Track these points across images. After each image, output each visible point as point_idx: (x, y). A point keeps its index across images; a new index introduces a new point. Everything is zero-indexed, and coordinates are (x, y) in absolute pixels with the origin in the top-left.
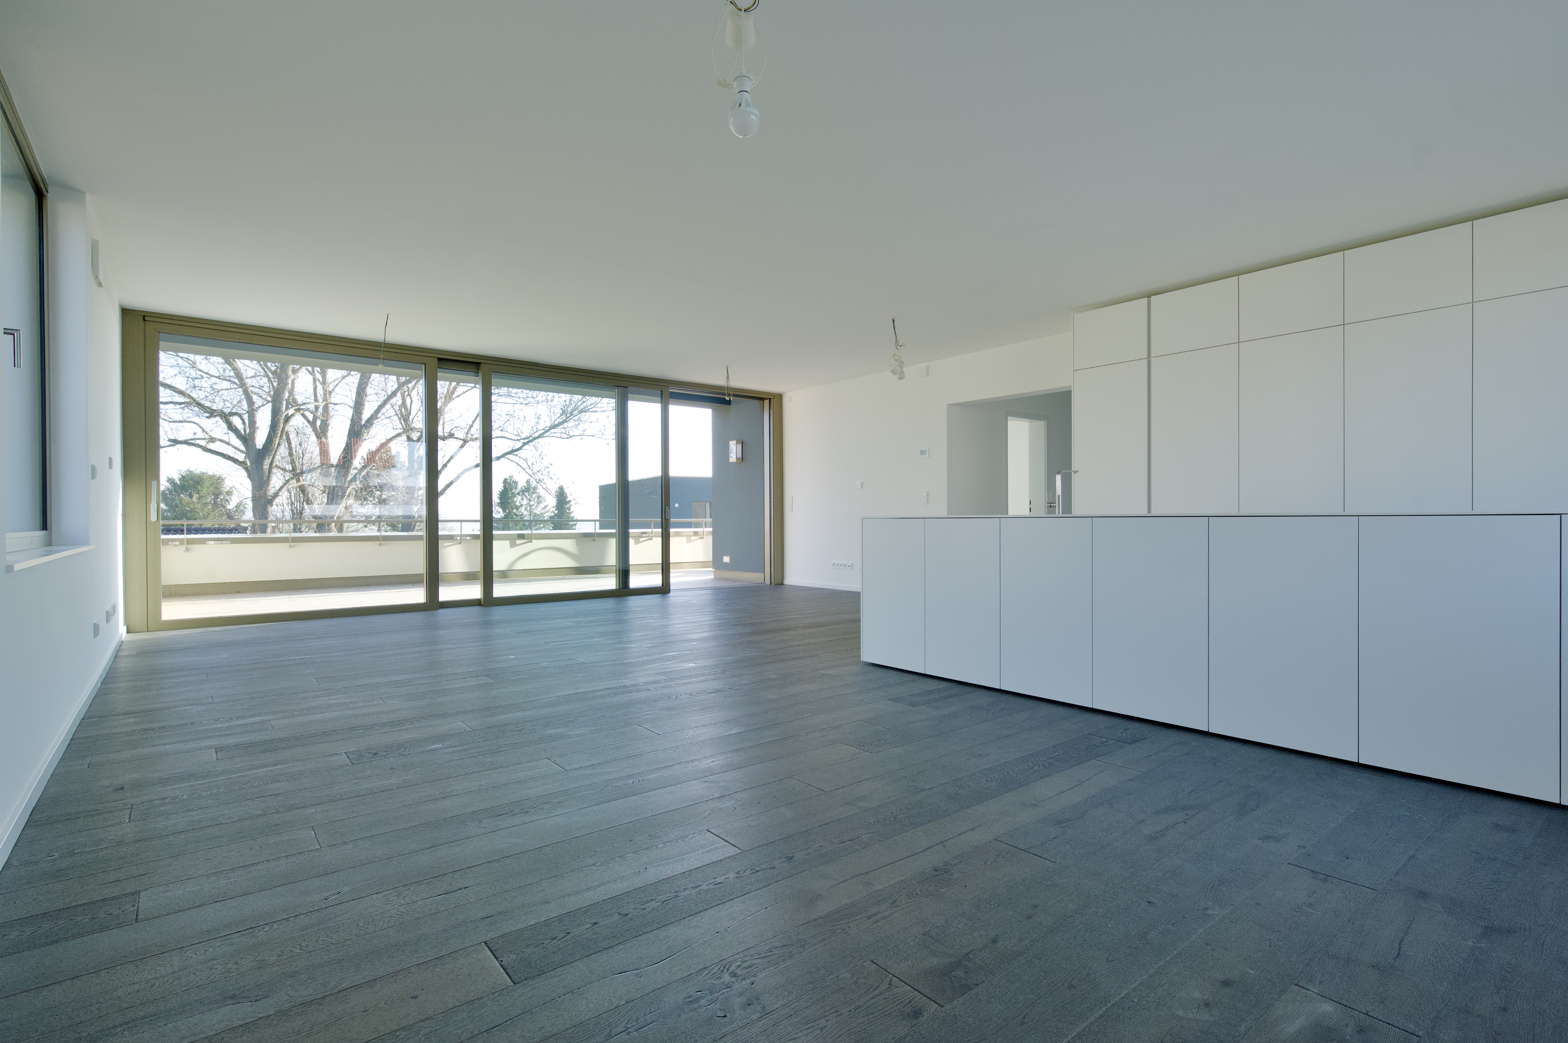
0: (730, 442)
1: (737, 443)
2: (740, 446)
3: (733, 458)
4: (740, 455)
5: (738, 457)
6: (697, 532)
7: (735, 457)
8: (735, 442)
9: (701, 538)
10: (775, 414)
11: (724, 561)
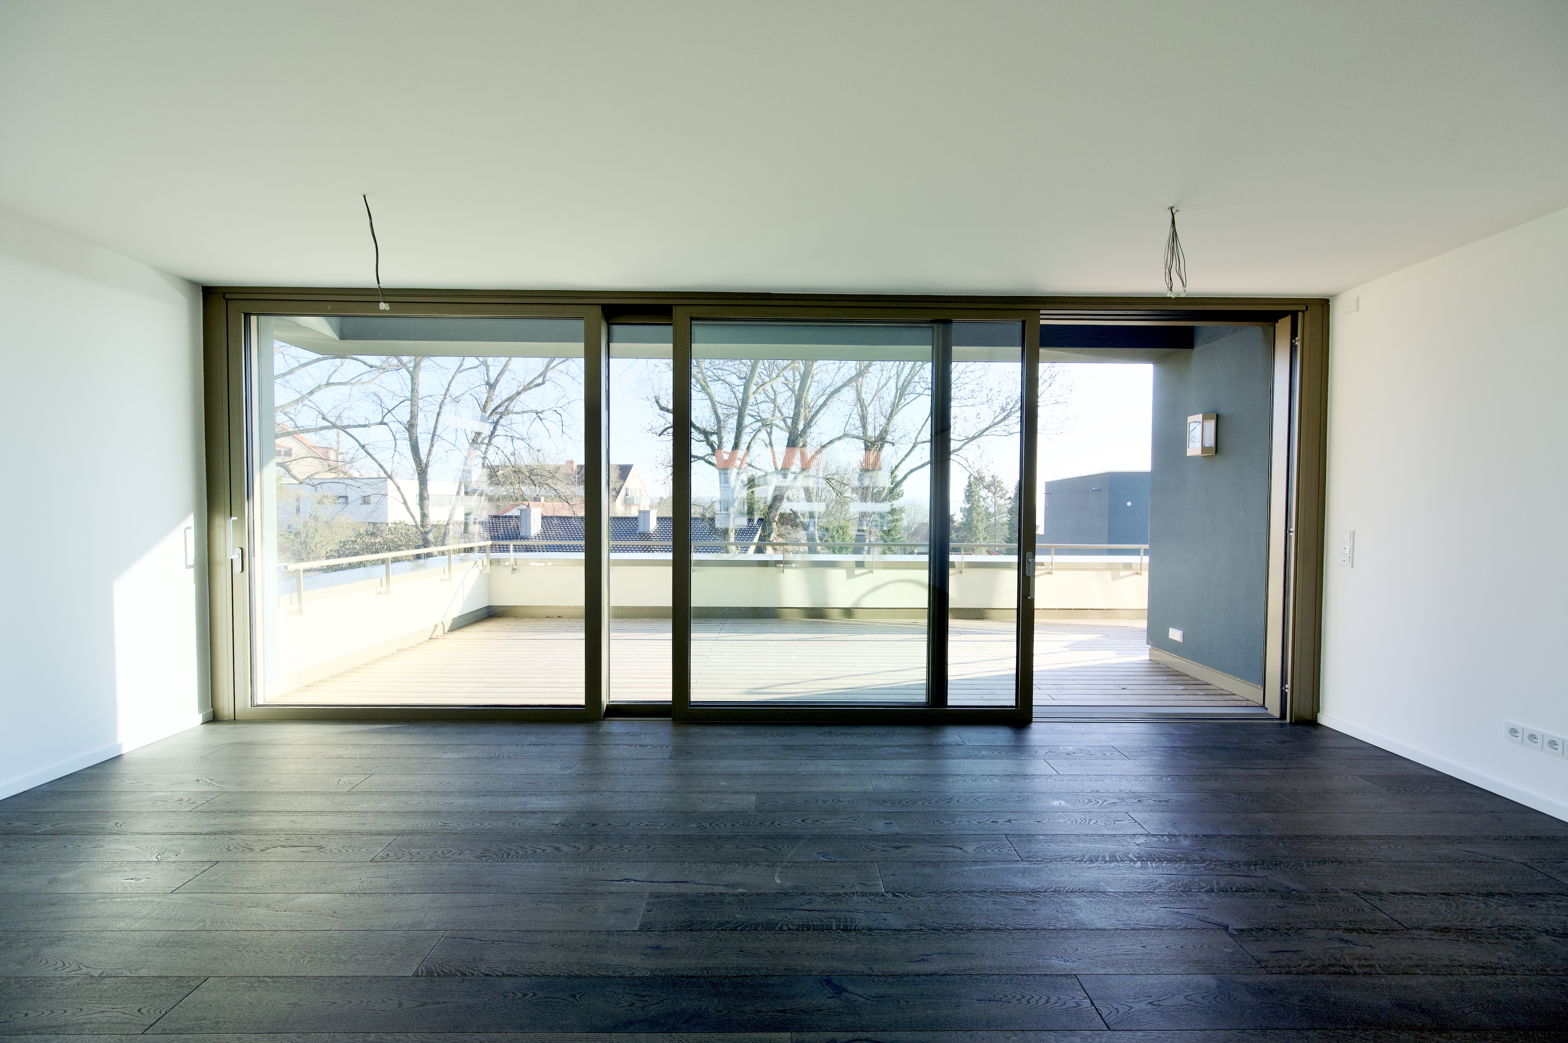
0: (1190, 419)
1: (1204, 419)
2: (1211, 425)
3: (1194, 449)
4: (1210, 442)
5: (1207, 445)
6: (1131, 564)
7: (1198, 445)
8: (1199, 417)
9: (1137, 573)
10: (1306, 347)
11: (1171, 636)
